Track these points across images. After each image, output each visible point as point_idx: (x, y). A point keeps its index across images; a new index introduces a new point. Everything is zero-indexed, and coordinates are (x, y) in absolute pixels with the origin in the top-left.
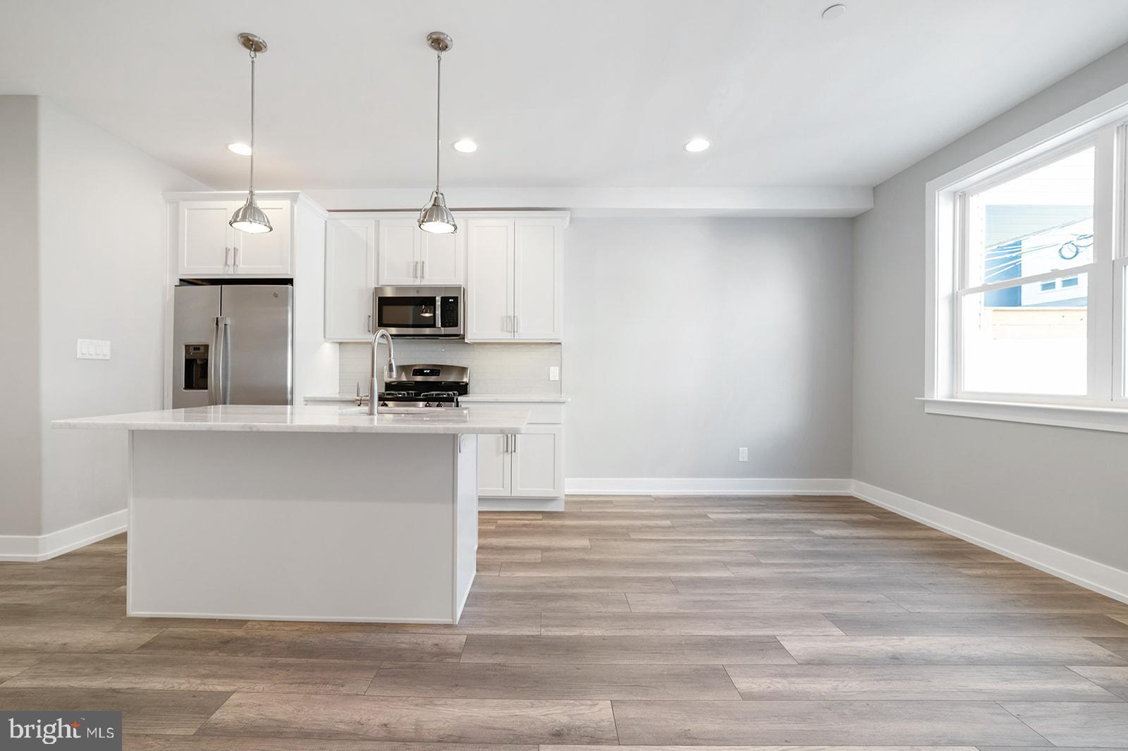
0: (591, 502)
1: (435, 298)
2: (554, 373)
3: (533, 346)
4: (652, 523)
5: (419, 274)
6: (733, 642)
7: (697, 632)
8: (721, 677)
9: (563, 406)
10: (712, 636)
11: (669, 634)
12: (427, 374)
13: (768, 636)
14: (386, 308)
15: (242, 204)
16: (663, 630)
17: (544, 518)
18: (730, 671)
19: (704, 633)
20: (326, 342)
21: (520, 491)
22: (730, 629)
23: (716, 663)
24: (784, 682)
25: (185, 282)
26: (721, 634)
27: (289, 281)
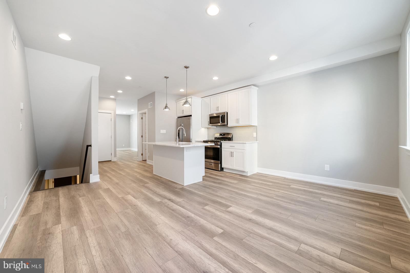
0: (263, 176)
1: (219, 116)
2: (255, 135)
3: (249, 127)
4: (265, 183)
5: (218, 110)
9: (245, 145)
12: (222, 135)
14: (211, 119)
15: (184, 101)
17: (240, 176)
20: (202, 128)
21: (235, 168)
25: (179, 117)
27: (191, 116)
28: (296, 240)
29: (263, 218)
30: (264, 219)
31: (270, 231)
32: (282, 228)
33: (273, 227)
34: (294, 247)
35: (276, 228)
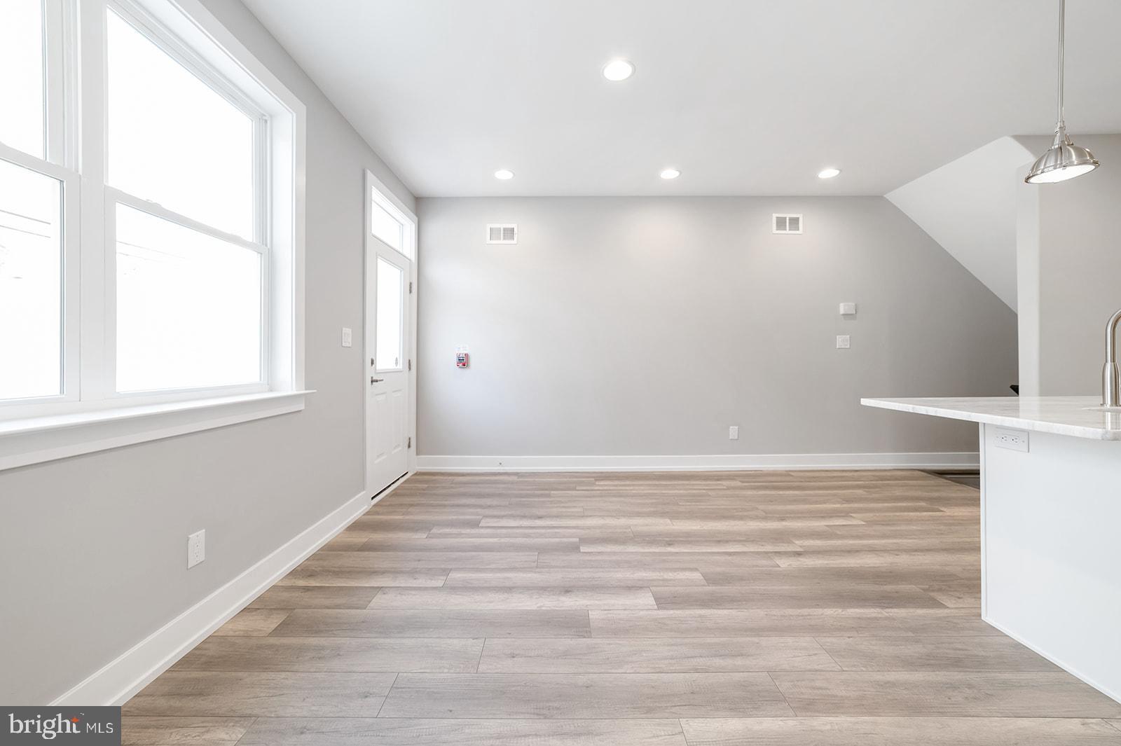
6: (698, 603)
7: (734, 612)
8: (710, 579)
10: (719, 609)
11: (759, 610)
13: (665, 609)
16: (766, 615)
18: (704, 582)
19: (726, 612)
22: (700, 616)
23: (714, 588)
24: (666, 577)
26: (709, 610)
28: (453, 589)
29: (543, 608)
30: (541, 607)
31: (508, 584)
32: (487, 602)
33: (506, 595)
34: (456, 576)
35: (500, 596)
